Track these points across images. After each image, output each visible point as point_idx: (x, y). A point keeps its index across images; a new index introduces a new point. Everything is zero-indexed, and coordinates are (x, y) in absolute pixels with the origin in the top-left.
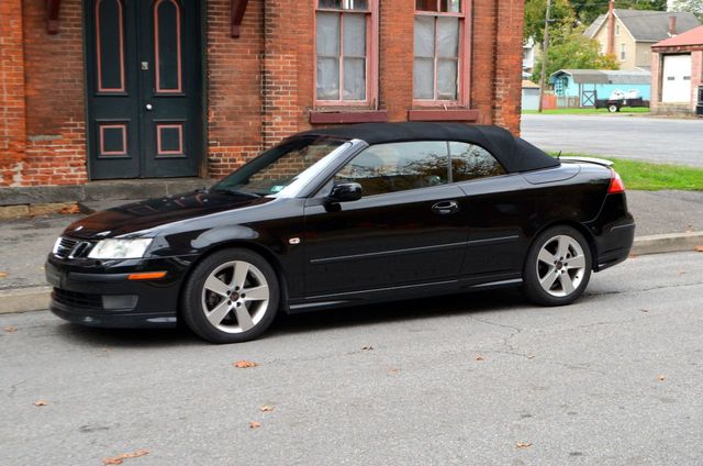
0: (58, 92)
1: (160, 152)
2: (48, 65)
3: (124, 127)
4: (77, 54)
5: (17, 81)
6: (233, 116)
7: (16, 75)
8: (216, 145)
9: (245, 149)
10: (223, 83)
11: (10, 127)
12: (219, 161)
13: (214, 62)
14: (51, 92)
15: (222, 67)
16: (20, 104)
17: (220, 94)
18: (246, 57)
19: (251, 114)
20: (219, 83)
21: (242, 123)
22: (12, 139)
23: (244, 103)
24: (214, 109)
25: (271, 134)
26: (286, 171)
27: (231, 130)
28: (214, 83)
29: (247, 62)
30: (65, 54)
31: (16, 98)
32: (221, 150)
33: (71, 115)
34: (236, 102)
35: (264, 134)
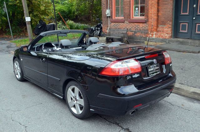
0: (166, 14)
2: (164, 7)
3: (187, 24)
4: (171, 4)
5: (156, 12)
11: (153, 23)
14: (164, 14)
16: (156, 17)
22: (154, 26)
30: (168, 4)
31: (155, 16)
33: (169, 20)
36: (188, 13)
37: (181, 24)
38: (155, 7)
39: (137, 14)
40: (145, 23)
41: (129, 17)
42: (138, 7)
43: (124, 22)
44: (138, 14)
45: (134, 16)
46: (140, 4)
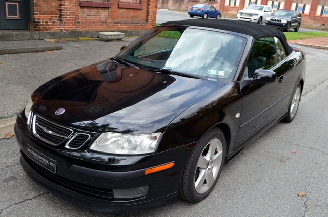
1: (8, 16)
8: (37, 14)
9: (51, 17)
12: (40, 22)
21: (50, 4)
25: (64, 10)
26: (70, 27)
27: (45, 7)
32: (40, 17)
35: (60, 10)
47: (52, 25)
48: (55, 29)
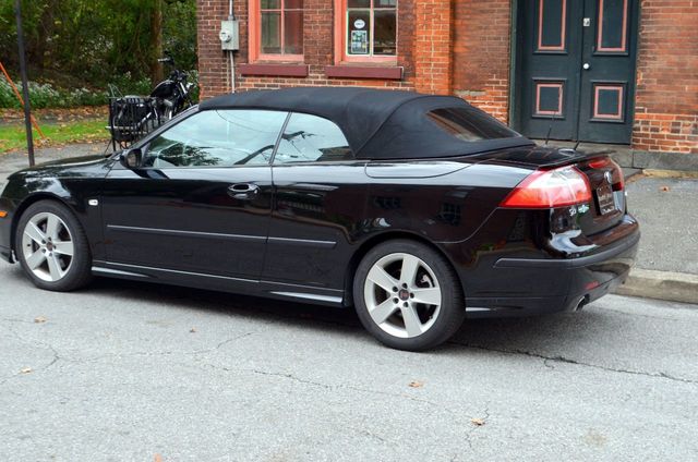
0: (484, 49)
1: (597, 115)
2: (477, 23)
3: (561, 86)
4: (503, 11)
5: (445, 39)
6: (665, 79)
7: (443, 33)
8: (643, 111)
9: (678, 118)
10: (657, 41)
11: (435, 82)
13: (648, 17)
14: (477, 49)
15: (657, 22)
16: (445, 61)
17: (652, 53)
18: (686, 11)
19: (688, 77)
20: (651, 41)
21: (677, 88)
23: (681, 65)
24: (643, 70)
27: (662, 95)
28: (646, 41)
29: (687, 16)
30: (493, 12)
31: (442, 54)
32: (649, 117)
33: (495, 72)
34: (671, 63)
36: (562, 48)
37: (539, 86)
38: (440, 22)
39: (359, 45)
40: (400, 80)
41: (329, 56)
42: (366, 18)
43: (304, 77)
44: (365, 46)
45: (350, 53)
46: (375, 6)
47: (669, 137)
48: (678, 147)
